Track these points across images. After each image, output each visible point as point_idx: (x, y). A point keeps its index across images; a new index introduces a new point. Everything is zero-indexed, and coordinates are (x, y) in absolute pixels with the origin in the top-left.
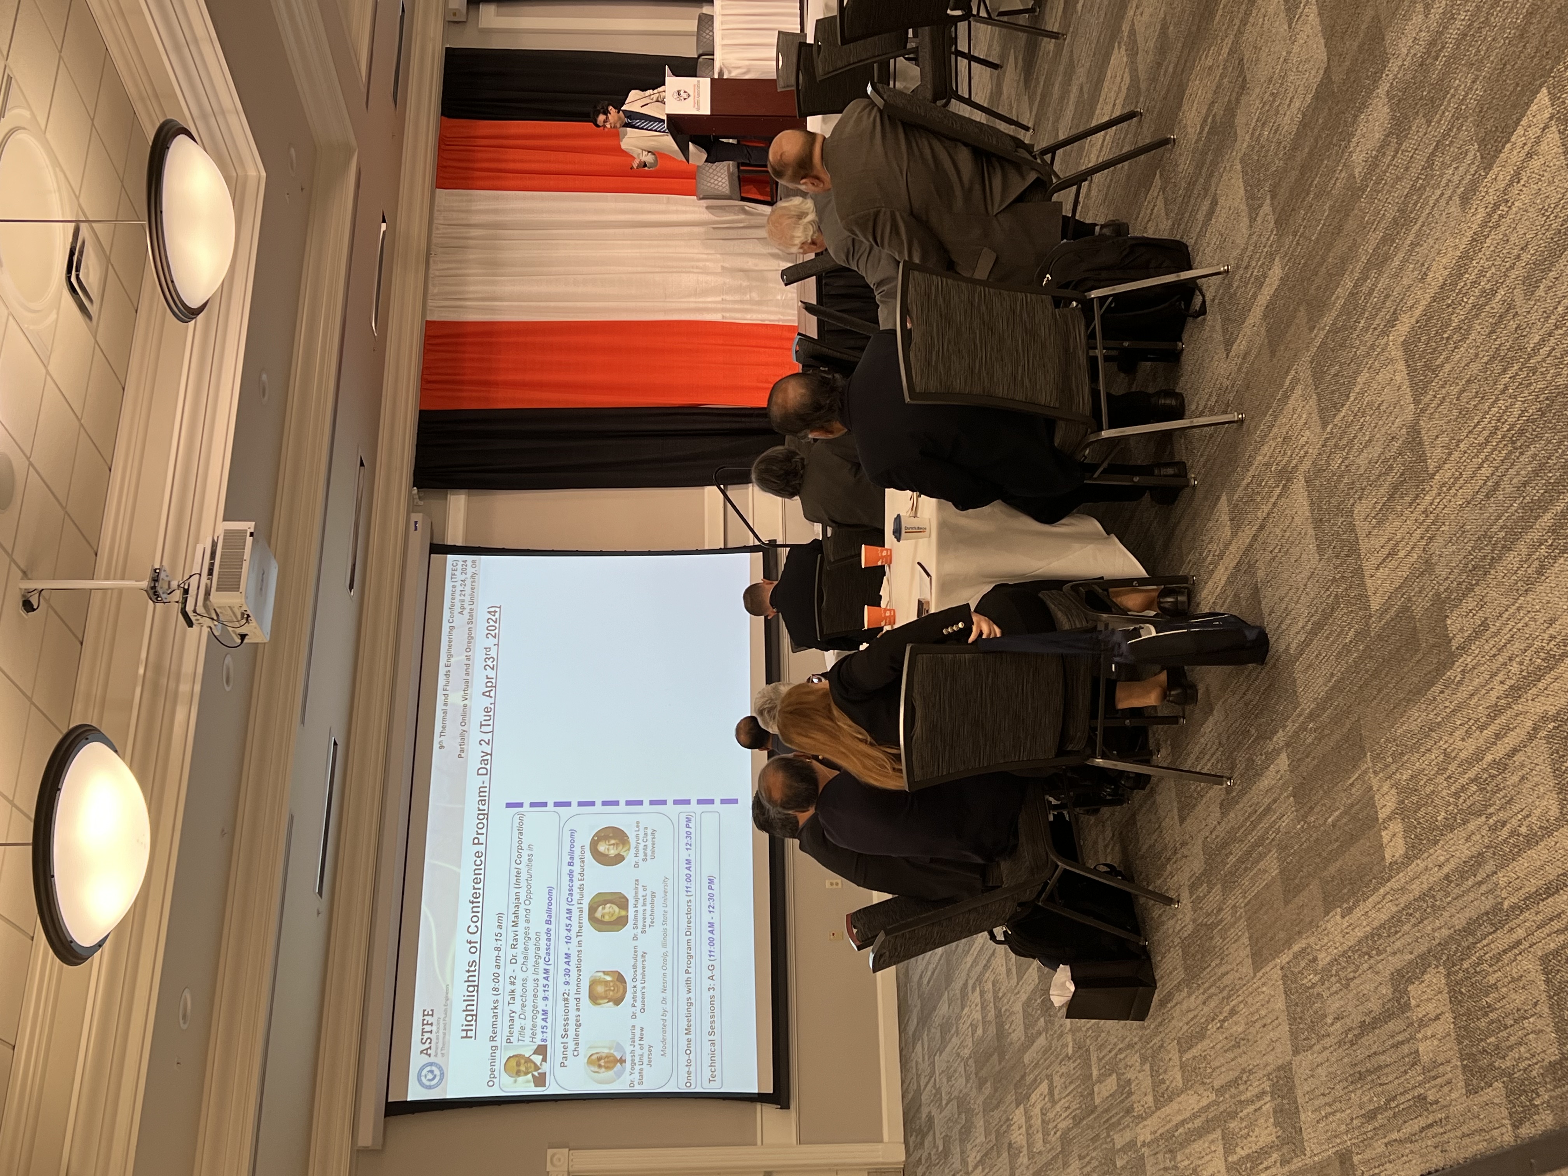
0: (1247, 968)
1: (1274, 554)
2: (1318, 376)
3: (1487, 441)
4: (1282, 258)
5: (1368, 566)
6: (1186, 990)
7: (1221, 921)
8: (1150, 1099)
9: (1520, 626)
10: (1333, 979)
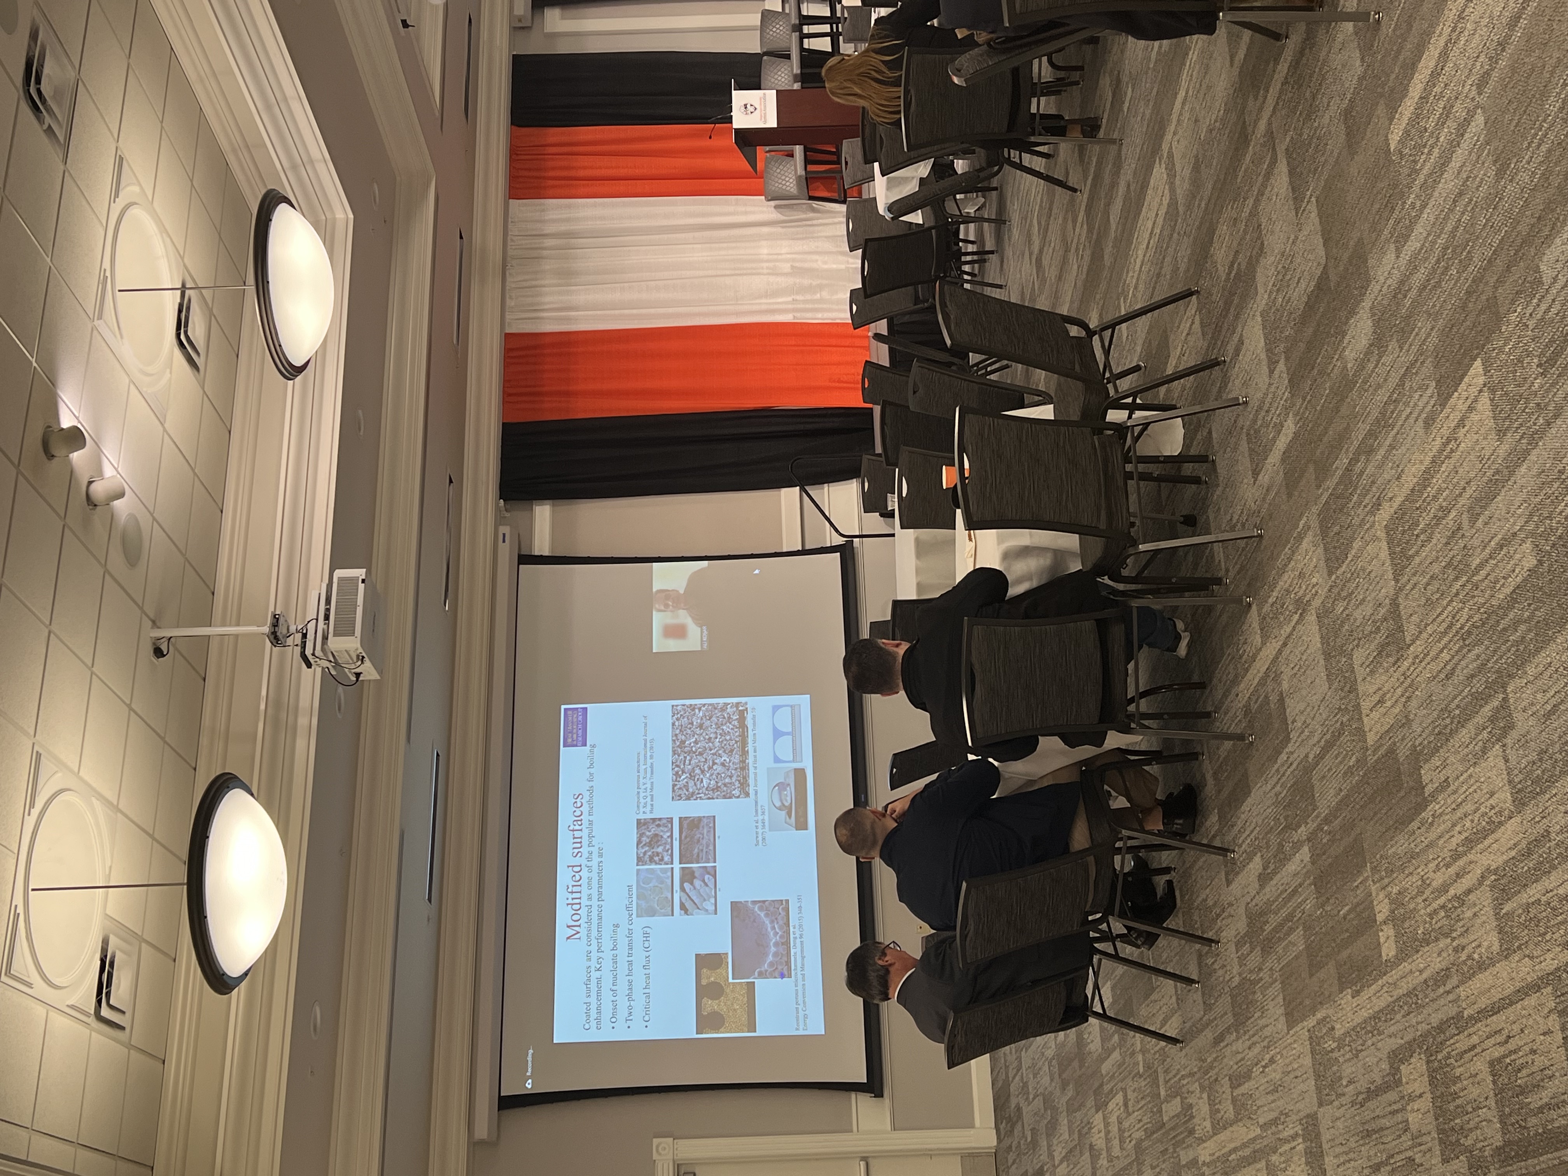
0: (1282, 1025)
1: (1295, 671)
2: (1324, 531)
3: (1445, 633)
4: (1295, 415)
5: (1366, 705)
6: (1235, 1034)
7: (1261, 979)
8: (1208, 1124)
9: (1471, 790)
10: (1347, 1048)
